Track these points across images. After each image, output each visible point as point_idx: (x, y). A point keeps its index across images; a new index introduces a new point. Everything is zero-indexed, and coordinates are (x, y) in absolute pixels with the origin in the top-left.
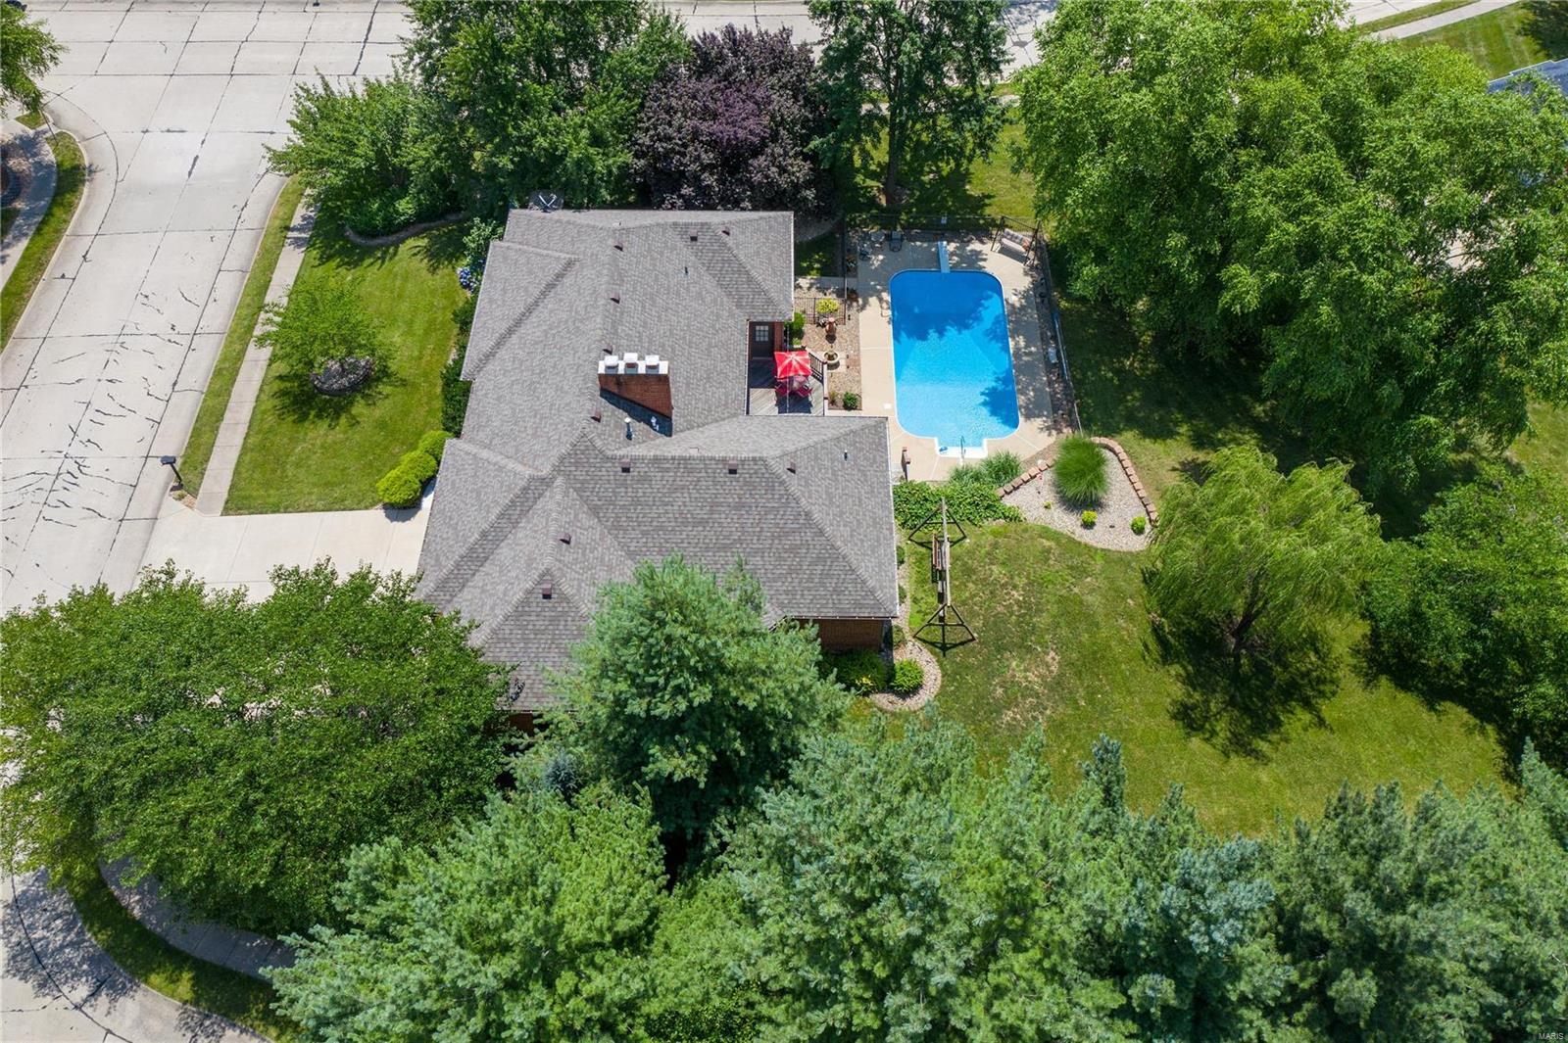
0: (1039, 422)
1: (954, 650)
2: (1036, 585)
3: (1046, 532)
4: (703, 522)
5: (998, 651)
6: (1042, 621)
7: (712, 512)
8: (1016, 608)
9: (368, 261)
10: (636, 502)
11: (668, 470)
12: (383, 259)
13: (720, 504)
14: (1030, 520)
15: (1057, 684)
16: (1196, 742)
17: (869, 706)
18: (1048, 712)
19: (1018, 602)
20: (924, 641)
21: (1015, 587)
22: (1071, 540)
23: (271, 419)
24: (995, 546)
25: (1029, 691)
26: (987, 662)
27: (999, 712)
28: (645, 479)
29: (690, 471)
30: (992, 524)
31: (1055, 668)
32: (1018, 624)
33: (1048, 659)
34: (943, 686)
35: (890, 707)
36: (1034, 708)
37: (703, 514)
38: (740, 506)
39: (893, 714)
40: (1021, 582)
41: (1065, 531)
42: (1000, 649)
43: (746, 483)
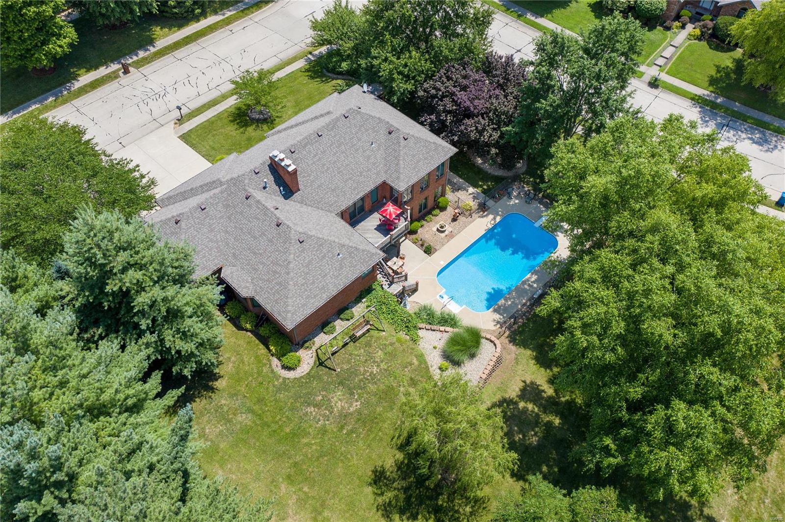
0: (497, 317)
1: (323, 368)
2: (388, 373)
3: (421, 357)
4: (255, 238)
5: (339, 384)
6: (372, 387)
7: (260, 236)
8: (368, 374)
9: (318, 80)
10: (241, 213)
11: (259, 208)
12: (323, 81)
13: (265, 235)
14: (420, 347)
15: (344, 416)
16: (369, 490)
17: (269, 361)
18: (327, 422)
19: (372, 372)
20: (317, 355)
21: (378, 366)
22: (427, 368)
23: (226, 114)
24: (392, 344)
25: (330, 409)
26: (329, 383)
27: (309, 405)
28: (249, 206)
29: (265, 215)
30: (402, 335)
31: (351, 409)
32: (361, 381)
33: (355, 404)
34: (302, 377)
35: (274, 366)
36: (324, 416)
37: (257, 234)
38: (271, 241)
39: (272, 371)
40: (383, 366)
41: (429, 364)
42: (341, 383)
43: (279, 234)
